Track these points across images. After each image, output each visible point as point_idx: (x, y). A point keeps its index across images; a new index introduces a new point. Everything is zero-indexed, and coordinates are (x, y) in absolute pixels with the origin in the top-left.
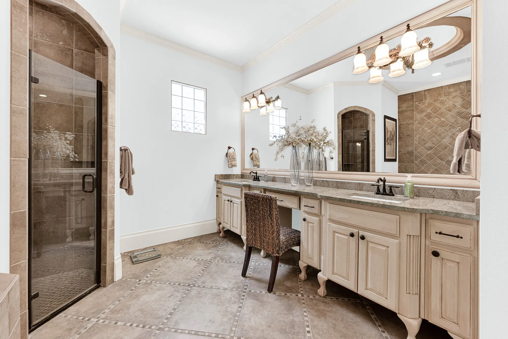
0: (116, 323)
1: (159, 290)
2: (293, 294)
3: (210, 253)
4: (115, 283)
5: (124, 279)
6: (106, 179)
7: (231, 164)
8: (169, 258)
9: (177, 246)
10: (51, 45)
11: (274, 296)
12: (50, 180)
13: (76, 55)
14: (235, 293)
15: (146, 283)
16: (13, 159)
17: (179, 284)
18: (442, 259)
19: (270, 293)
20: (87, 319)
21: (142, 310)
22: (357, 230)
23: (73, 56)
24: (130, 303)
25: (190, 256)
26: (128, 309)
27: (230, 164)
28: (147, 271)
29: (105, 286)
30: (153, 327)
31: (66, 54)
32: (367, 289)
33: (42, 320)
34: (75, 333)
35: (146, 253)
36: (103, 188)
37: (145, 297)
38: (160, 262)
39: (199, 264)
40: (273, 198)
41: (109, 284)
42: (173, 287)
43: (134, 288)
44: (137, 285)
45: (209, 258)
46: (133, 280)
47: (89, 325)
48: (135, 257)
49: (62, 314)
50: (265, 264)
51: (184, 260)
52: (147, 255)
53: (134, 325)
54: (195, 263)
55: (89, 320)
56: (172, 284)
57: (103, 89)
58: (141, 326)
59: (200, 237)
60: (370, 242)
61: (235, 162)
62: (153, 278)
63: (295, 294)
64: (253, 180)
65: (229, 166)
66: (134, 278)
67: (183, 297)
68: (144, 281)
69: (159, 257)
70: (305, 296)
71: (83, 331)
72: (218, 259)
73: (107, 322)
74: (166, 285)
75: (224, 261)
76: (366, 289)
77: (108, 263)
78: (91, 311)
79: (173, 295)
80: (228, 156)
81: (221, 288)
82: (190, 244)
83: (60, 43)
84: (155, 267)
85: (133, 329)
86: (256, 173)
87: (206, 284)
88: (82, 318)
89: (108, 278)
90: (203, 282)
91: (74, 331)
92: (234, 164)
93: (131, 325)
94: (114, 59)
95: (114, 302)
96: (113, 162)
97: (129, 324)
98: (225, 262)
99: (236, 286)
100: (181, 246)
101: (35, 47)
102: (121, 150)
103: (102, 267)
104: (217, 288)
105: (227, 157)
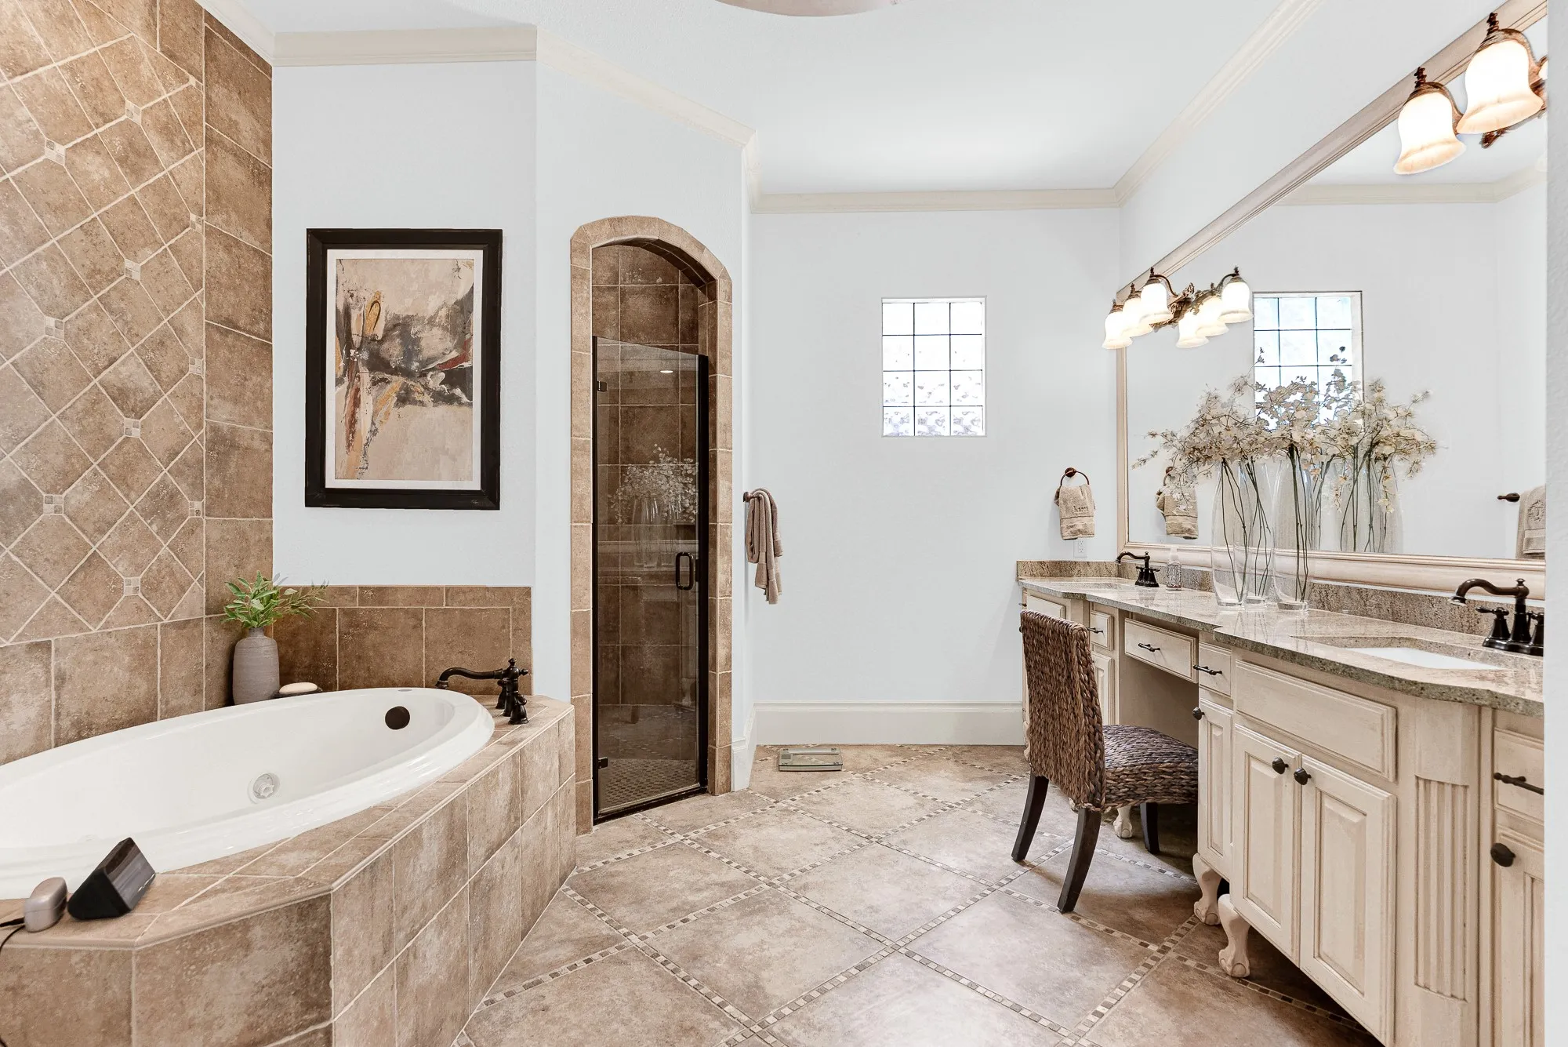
0: (708, 852)
1: (803, 827)
2: (1133, 938)
3: (963, 790)
4: (732, 794)
5: (750, 792)
6: (715, 563)
7: (1072, 527)
8: (856, 778)
9: (891, 756)
10: (643, 291)
11: (1072, 923)
12: (659, 565)
13: (683, 297)
14: (966, 884)
15: (786, 810)
16: (574, 524)
17: (848, 830)
18: (1533, 880)
19: (1062, 913)
20: (669, 832)
21: (756, 849)
22: (1297, 753)
23: (677, 301)
24: (742, 831)
25: (910, 786)
26: (735, 838)
27: (1068, 527)
28: (798, 789)
29: (713, 794)
30: (762, 878)
31: (667, 300)
32: (1319, 956)
33: (613, 812)
34: (649, 844)
35: (813, 756)
36: (710, 582)
37: (772, 830)
38: (832, 780)
39: (919, 804)
40: (1072, 630)
41: (721, 793)
42: (833, 831)
43: (759, 811)
44: (768, 808)
45: (953, 799)
46: (766, 798)
47: (670, 842)
48: (788, 757)
49: (640, 815)
50: (1110, 854)
51: (892, 789)
52: (814, 760)
53: (734, 864)
54: (911, 801)
55: (672, 834)
56: (835, 824)
57: (709, 371)
58: (744, 869)
59: (966, 749)
60: (1327, 794)
61: (1086, 520)
62: (803, 805)
63: (1139, 941)
64: (1137, 583)
65: (1065, 534)
66: (767, 795)
67: (843, 854)
68: (785, 805)
69: (836, 768)
70: (1171, 955)
71: (659, 845)
72: (978, 806)
73: (696, 845)
74: (821, 823)
75: (991, 816)
76: (1316, 955)
77: (718, 744)
78: (679, 824)
79: (823, 844)
80: (1061, 501)
81: (938, 864)
82: (925, 758)
83: (658, 281)
84: (819, 787)
85: (729, 868)
86: (1147, 559)
87: (908, 847)
88: (664, 828)
89: (719, 778)
90: (904, 842)
91: (650, 840)
92: (1081, 527)
93: (729, 863)
94: (730, 299)
95: (718, 821)
96: (728, 527)
97: (726, 860)
98: (994, 818)
99: (979, 872)
100: (899, 759)
101: (622, 302)
102: (746, 498)
103: (709, 751)
104: (928, 860)
105: (1057, 503)
